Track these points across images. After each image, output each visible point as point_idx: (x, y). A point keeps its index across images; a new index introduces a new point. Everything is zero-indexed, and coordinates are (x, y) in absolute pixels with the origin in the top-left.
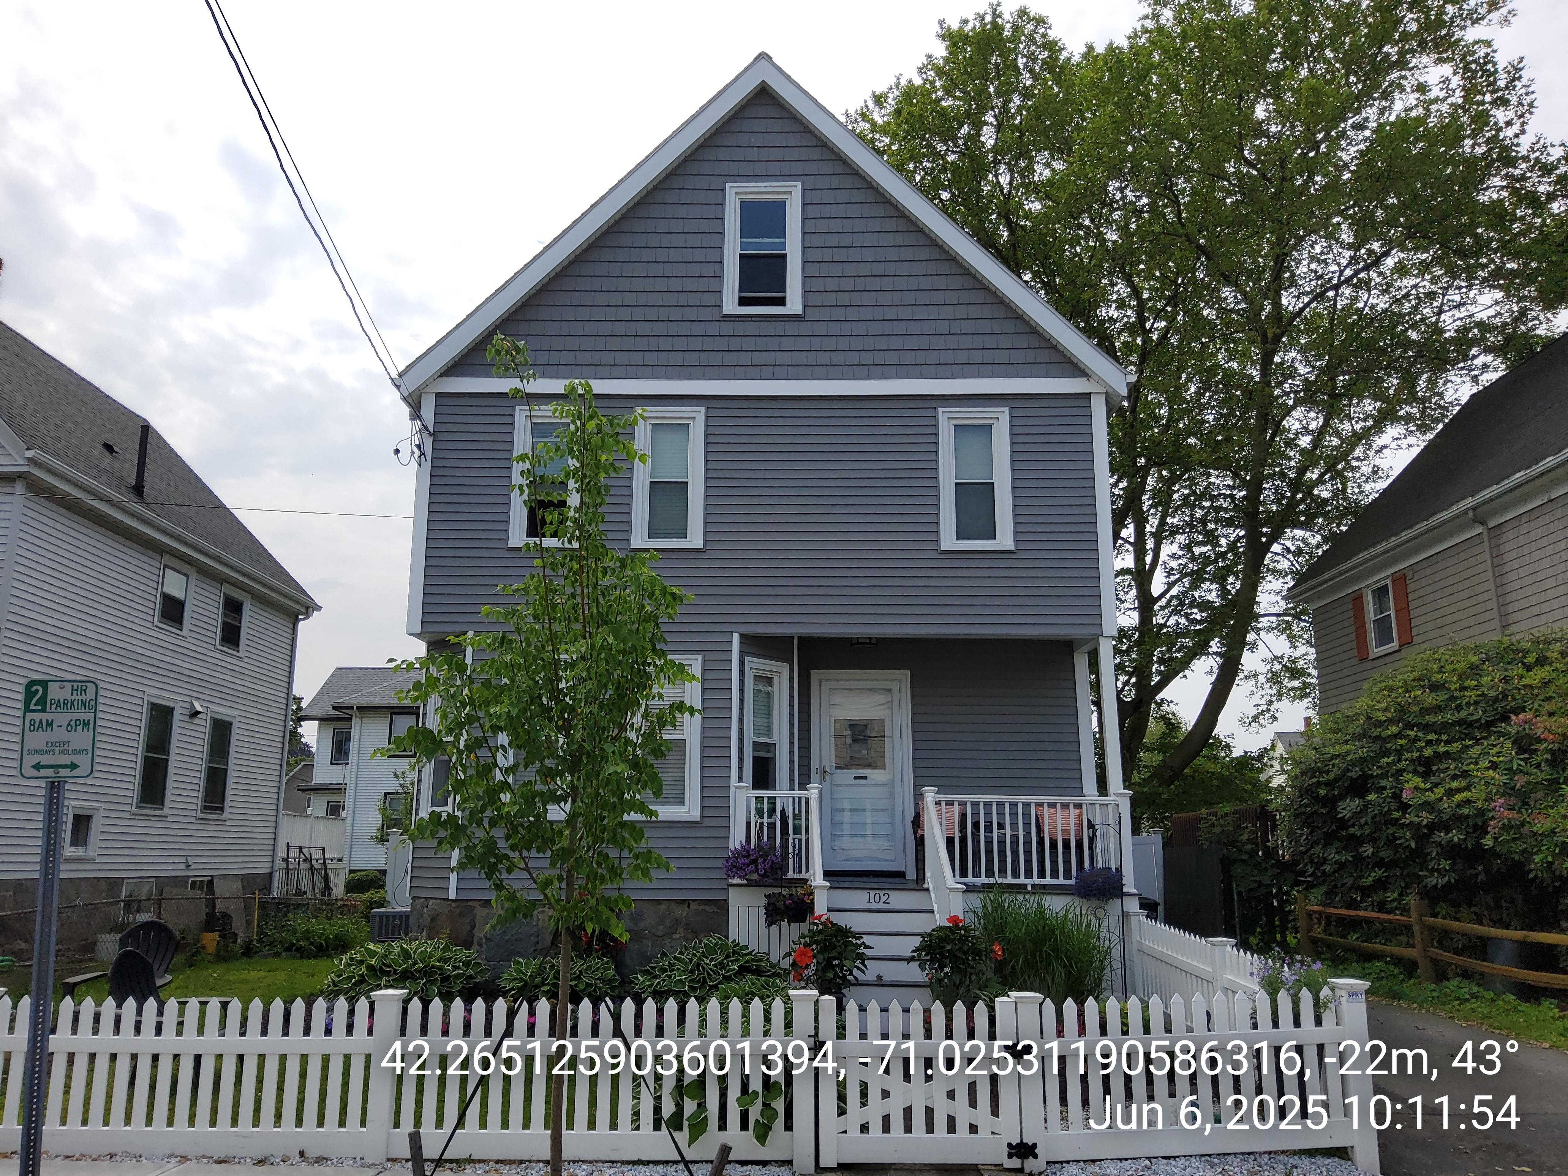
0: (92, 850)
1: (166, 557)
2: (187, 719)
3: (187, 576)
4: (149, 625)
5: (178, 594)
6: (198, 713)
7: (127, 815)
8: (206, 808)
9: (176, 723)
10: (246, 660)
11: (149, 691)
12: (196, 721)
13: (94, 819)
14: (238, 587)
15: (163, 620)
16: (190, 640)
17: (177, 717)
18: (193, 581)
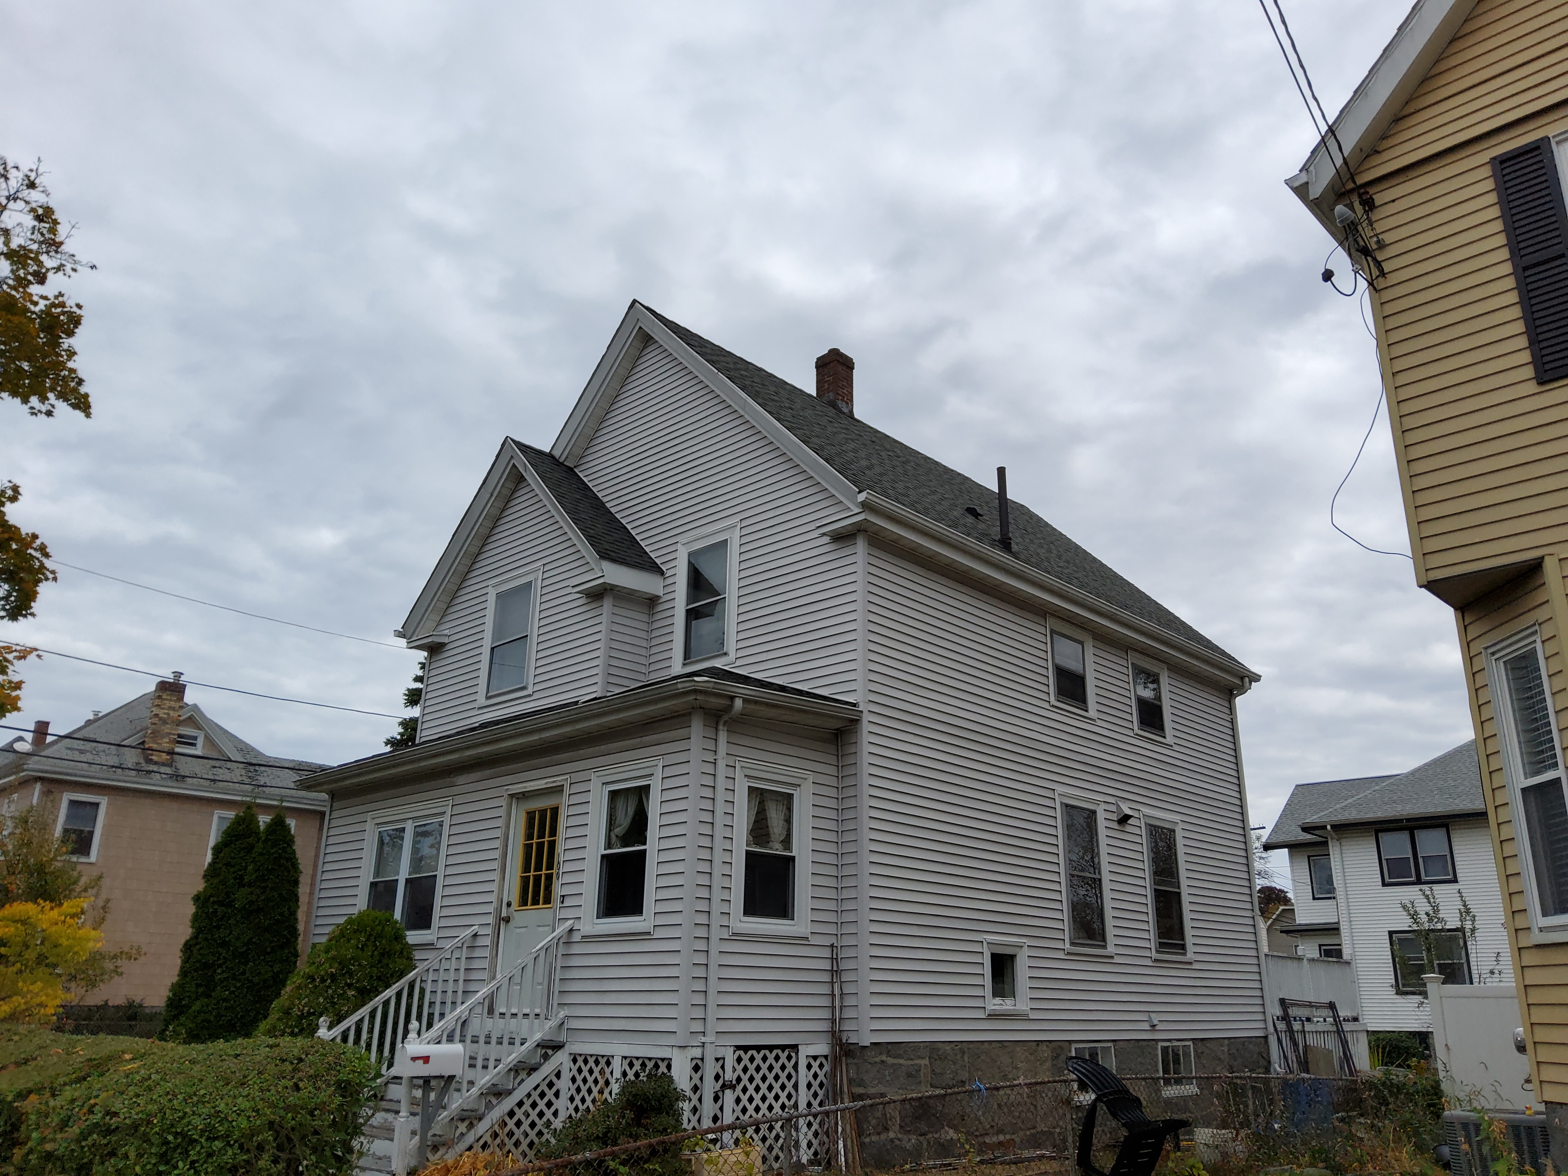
0: (1021, 1003)
1: (1051, 622)
2: (1115, 825)
3: (1082, 643)
4: (1047, 706)
5: (1072, 665)
6: (1129, 817)
7: (1061, 955)
8: (1162, 946)
9: (1102, 832)
10: (1176, 748)
11: (1060, 789)
12: (1128, 828)
13: (1018, 958)
14: (1148, 655)
15: (1062, 698)
16: (1099, 723)
17: (1101, 824)
18: (1090, 650)
